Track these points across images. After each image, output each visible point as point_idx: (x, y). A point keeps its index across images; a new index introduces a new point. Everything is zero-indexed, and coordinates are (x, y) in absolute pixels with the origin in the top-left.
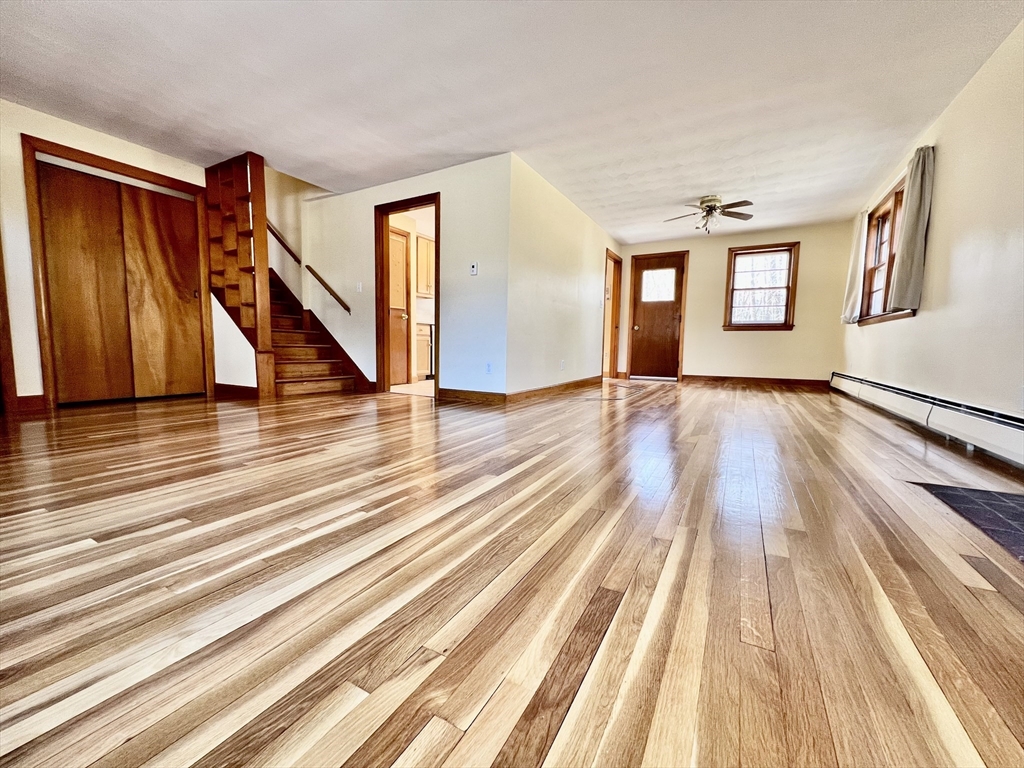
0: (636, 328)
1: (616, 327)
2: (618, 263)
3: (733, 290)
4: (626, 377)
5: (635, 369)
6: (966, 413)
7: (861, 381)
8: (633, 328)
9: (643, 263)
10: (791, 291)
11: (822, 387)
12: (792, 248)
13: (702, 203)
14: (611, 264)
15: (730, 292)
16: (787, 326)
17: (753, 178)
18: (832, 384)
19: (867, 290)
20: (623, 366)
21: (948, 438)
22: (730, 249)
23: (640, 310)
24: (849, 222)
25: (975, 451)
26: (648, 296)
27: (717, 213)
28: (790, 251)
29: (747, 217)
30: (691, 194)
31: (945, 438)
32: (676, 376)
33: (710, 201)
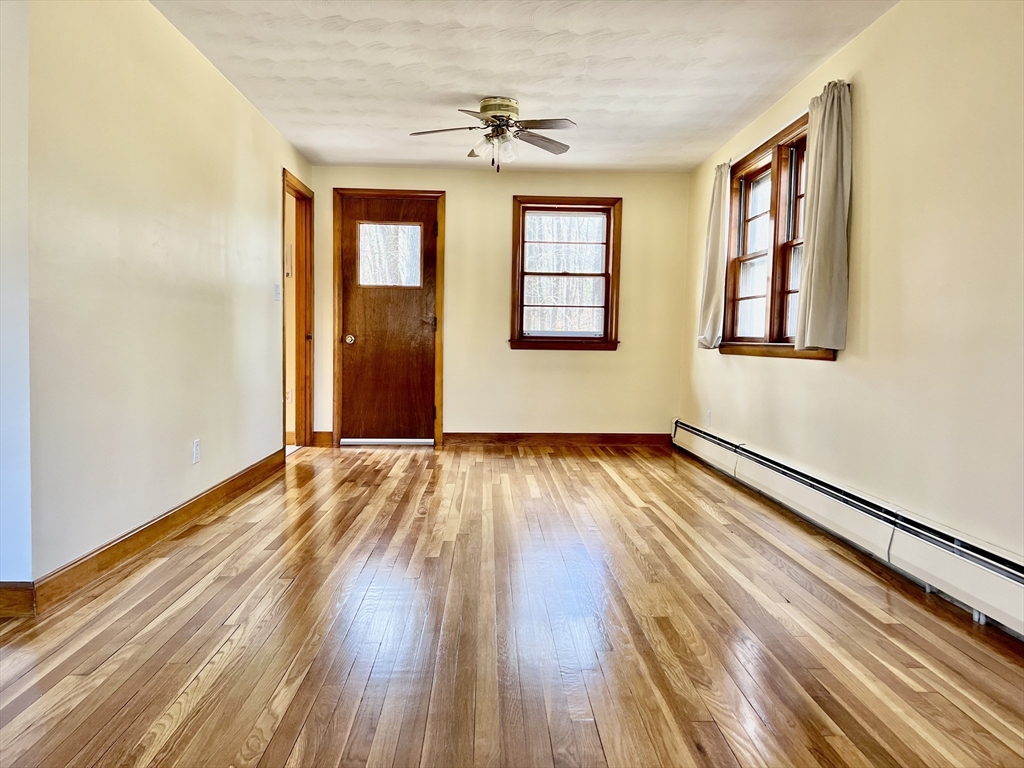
0: (349, 339)
1: (306, 337)
2: (305, 200)
3: (524, 274)
4: (331, 441)
5: (350, 424)
6: (962, 554)
7: (736, 448)
8: (342, 340)
9: (357, 206)
10: (611, 280)
11: (660, 446)
12: (609, 207)
13: (484, 109)
14: (291, 201)
15: (519, 275)
16: (607, 342)
17: (579, 79)
18: (676, 441)
19: (730, 295)
20: (325, 419)
21: (928, 590)
22: (514, 197)
23: (356, 303)
24: (688, 174)
25: (987, 624)
26: (369, 275)
27: (511, 132)
28: (607, 212)
29: (559, 148)
30: (466, 86)
31: (924, 588)
32: (431, 436)
33: (499, 107)
